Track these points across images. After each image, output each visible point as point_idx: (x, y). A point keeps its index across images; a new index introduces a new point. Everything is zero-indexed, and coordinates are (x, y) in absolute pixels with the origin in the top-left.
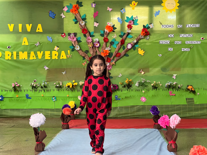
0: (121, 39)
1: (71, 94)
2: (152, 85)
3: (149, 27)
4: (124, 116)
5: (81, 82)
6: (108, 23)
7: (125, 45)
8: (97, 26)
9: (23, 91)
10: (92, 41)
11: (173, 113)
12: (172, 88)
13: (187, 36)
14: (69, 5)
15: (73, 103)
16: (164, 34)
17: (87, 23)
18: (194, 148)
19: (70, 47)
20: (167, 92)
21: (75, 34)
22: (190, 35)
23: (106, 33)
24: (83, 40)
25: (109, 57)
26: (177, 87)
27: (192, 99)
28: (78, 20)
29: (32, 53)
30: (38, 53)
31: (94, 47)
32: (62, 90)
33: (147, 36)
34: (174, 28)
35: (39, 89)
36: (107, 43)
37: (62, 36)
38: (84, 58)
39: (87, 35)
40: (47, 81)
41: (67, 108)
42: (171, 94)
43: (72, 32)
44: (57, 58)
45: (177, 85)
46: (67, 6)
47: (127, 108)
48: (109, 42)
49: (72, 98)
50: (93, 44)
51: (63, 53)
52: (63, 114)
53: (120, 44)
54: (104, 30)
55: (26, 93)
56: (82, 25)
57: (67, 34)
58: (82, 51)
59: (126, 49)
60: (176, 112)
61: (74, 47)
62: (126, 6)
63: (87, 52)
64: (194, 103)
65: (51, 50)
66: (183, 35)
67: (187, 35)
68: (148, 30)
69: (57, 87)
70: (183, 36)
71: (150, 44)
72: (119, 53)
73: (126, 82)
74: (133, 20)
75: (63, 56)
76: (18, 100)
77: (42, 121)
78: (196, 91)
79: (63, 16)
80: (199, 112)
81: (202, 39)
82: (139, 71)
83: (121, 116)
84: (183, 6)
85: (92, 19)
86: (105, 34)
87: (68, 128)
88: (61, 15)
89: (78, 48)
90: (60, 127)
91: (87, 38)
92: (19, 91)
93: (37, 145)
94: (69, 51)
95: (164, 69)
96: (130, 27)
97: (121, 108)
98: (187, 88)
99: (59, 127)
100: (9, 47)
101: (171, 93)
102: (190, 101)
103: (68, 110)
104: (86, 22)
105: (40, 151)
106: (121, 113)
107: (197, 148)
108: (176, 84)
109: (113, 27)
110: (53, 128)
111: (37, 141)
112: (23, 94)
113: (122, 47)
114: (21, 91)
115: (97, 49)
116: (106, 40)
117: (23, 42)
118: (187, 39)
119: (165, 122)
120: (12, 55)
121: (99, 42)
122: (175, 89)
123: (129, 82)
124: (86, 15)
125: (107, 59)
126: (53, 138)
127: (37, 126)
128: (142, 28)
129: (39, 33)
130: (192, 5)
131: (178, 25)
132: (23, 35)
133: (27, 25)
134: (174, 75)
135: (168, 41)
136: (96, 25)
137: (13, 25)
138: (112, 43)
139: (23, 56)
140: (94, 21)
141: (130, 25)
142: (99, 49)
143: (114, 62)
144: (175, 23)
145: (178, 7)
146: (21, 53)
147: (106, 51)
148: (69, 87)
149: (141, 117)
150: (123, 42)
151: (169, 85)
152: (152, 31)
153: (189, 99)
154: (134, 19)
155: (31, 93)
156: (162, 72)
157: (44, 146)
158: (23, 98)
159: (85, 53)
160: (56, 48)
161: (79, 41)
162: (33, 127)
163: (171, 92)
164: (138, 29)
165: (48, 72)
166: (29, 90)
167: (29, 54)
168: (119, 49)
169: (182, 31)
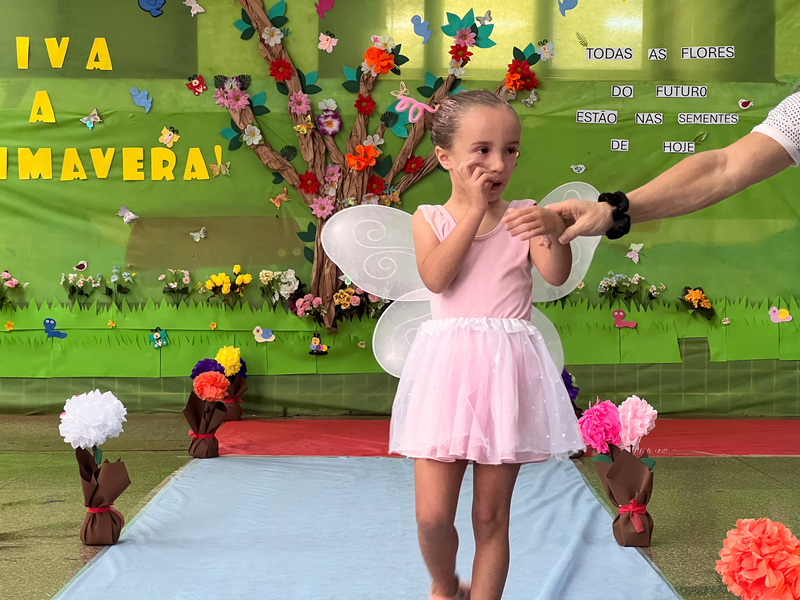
1: (223, 319)
3: (536, 58)
5: (264, 271)
6: (376, 40)
8: (330, 50)
9: (32, 303)
10: (309, 108)
11: (626, 394)
12: (626, 299)
13: (685, 93)
15: (234, 354)
16: (593, 82)
17: (290, 38)
18: (740, 529)
19: (223, 134)
20: (603, 316)
21: (244, 82)
22: (695, 89)
23: (365, 77)
24: (276, 103)
25: (376, 175)
26: (644, 295)
28: (255, 26)
29: (71, 156)
30: (96, 153)
31: (317, 135)
32: (192, 302)
33: (529, 90)
34: (635, 64)
35: (99, 297)
36: (371, 119)
37: (191, 87)
38: (278, 177)
39: (292, 83)
40: (131, 268)
41: (213, 373)
42: (621, 323)
43: (231, 71)
44: (170, 177)
45: (645, 287)
48: (378, 114)
49: (232, 338)
50: (316, 122)
51: (195, 156)
52: (193, 398)
53: (420, 123)
54: (360, 67)
55: (45, 313)
56: (272, 44)
57: (210, 79)
58: (272, 150)
61: (240, 132)
63: (290, 152)
64: (709, 358)
65: (149, 144)
66: (668, 88)
67: (686, 88)
68: (531, 68)
69: (170, 291)
70: (668, 93)
71: (540, 123)
72: (416, 156)
74: (474, 28)
75: (193, 170)
76: (13, 341)
77: (110, 424)
78: (719, 310)
79: (196, 9)
80: (730, 394)
81: (745, 104)
85: (310, 20)
86: (361, 83)
87: (213, 452)
88: (187, 3)
89: (253, 135)
90: (182, 448)
91: (292, 98)
92: (18, 308)
93: (93, 519)
94: (218, 150)
96: (460, 54)
98: (683, 300)
99: (178, 448)
101: (619, 319)
102: (694, 348)
103: (214, 383)
104: (286, 33)
105: (104, 545)
107: (750, 530)
108: (640, 281)
109: (392, 53)
110: (155, 453)
111: (90, 503)
112: (32, 318)
114: (24, 305)
115: (330, 142)
116: (366, 107)
117: (34, 111)
118: (686, 104)
119: (605, 430)
121: (336, 115)
122: (637, 301)
124: (286, 5)
125: (369, 181)
126: (156, 493)
127: (90, 440)
128: (510, 59)
129: (97, 74)
131: (650, 51)
132: (34, 82)
133: (51, 43)
134: (633, 246)
135: (610, 115)
136: (327, 44)
138: (389, 119)
139: (35, 165)
140: (321, 30)
141: (462, 46)
142: (338, 142)
143: (397, 193)
144: (641, 40)
146: (24, 154)
147: (367, 149)
148: (217, 289)
151: (614, 285)
152: (549, 72)
153: (688, 341)
154: (476, 22)
157: (117, 522)
158: (33, 336)
159: (283, 157)
160: (167, 136)
161: (258, 111)
162: (75, 447)
163: (621, 314)
164: (491, 62)
165: (134, 232)
166: (55, 302)
167: (57, 159)
168: (418, 143)
169: (665, 73)
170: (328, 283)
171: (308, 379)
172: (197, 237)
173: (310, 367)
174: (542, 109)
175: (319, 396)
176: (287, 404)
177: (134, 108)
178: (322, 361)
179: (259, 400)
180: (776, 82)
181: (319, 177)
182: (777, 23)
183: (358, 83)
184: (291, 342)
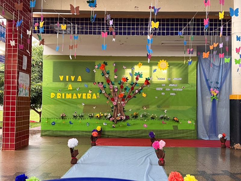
0: (131, 86)
1: (99, 121)
2: (151, 116)
3: (149, 79)
4: (132, 136)
5: (105, 114)
6: (124, 76)
7: (134, 90)
9: (68, 119)
10: (113, 87)
11: (164, 135)
12: (164, 119)
14: (98, 64)
15: (100, 127)
16: (159, 84)
17: (110, 76)
19: (99, 91)
20: (161, 122)
21: (102, 83)
24: (107, 86)
25: (123, 98)
26: (167, 118)
27: (177, 126)
28: (104, 74)
29: (75, 95)
30: (79, 94)
31: (114, 92)
32: (93, 118)
33: (148, 85)
34: (166, 80)
35: (78, 117)
36: (123, 89)
37: (94, 84)
38: (108, 98)
39: (110, 83)
40: (83, 113)
41: (95, 132)
42: (163, 123)
43: (100, 81)
44: (90, 98)
45: (167, 117)
46: (98, 65)
47: (134, 131)
49: (100, 124)
50: (114, 90)
51: (94, 95)
52: (92, 136)
53: (130, 90)
54: (121, 81)
55: (70, 120)
56: (107, 77)
58: (107, 94)
59: (134, 93)
60: (166, 135)
61: (102, 91)
62: (135, 66)
63: (110, 94)
64: (178, 129)
65: (87, 93)
67: (174, 85)
68: (149, 81)
69: (89, 117)
70: (171, 85)
71: (150, 90)
72: (130, 95)
73: (134, 114)
74: (139, 75)
75: (94, 97)
76: (64, 124)
77: (76, 144)
78: (179, 121)
79: (95, 71)
80: (181, 135)
81: (183, 87)
82: (143, 107)
83: (130, 136)
84: (171, 66)
85: (113, 73)
87: (95, 145)
89: (104, 91)
91: (110, 86)
92: (65, 119)
94: (98, 94)
95: (159, 107)
96: (137, 79)
97: (131, 131)
98: (174, 119)
99: (89, 144)
100: (60, 91)
102: (175, 127)
104: (109, 75)
105: (74, 164)
106: (131, 134)
107: (173, 174)
109: (126, 79)
110: (85, 145)
111: (72, 157)
112: (67, 121)
113: (132, 91)
115: (116, 93)
116: (122, 87)
117: (69, 87)
118: (174, 87)
119: (157, 146)
120: (62, 95)
121: (117, 88)
123: (136, 114)
124: (109, 71)
128: (145, 80)
129: (79, 82)
130: (177, 66)
131: (168, 79)
132: (69, 83)
133: (72, 77)
134: (165, 110)
135: (162, 89)
136: (116, 77)
137: (62, 76)
138: (126, 89)
139: (69, 96)
140: (115, 75)
141: (137, 77)
143: (127, 101)
144: (166, 77)
145: (168, 67)
146: (67, 94)
147: (122, 94)
148: (97, 116)
149: (144, 137)
150: (132, 88)
151: (162, 117)
152: (151, 82)
153: (175, 126)
155: (73, 121)
156: (158, 108)
157: (77, 160)
158: (68, 124)
160: (90, 92)
161: (105, 88)
162: (70, 148)
163: (163, 121)
164: (142, 80)
165: (84, 107)
166: (71, 118)
167: (72, 95)
168: (130, 93)
169: (171, 82)
170: (115, 116)
171: (112, 131)
172: (94, 108)
173: (112, 129)
174: (150, 88)
175: (114, 134)
176: (108, 135)
177: (85, 87)
178: (114, 128)
179: (104, 135)
180: (188, 84)
181: (114, 98)
182: (189, 74)
183: (121, 83)
184: (109, 125)
